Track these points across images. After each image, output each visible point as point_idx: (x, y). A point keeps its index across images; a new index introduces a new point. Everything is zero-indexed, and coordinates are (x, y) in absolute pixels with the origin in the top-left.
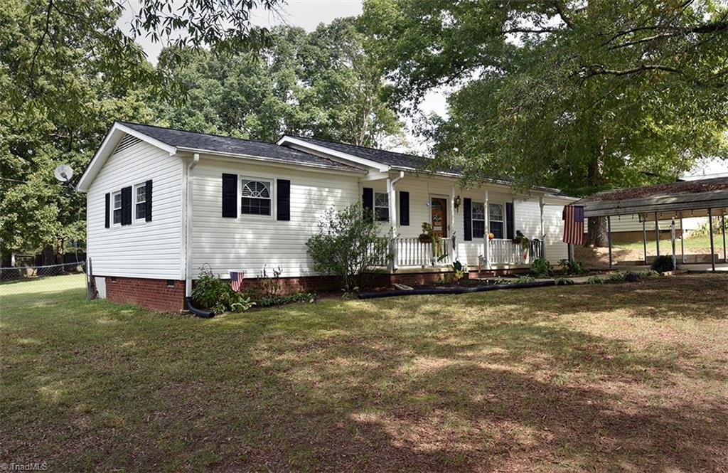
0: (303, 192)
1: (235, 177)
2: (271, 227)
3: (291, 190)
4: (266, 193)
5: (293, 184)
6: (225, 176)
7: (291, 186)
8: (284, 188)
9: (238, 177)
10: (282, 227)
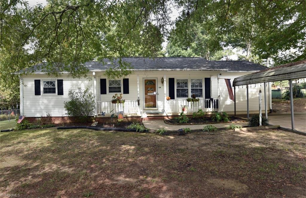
0: (70, 83)
1: (39, 81)
2: (55, 98)
3: (63, 83)
4: (54, 85)
5: (64, 81)
6: (35, 81)
7: (63, 82)
8: (60, 83)
9: (41, 81)
10: (60, 98)
